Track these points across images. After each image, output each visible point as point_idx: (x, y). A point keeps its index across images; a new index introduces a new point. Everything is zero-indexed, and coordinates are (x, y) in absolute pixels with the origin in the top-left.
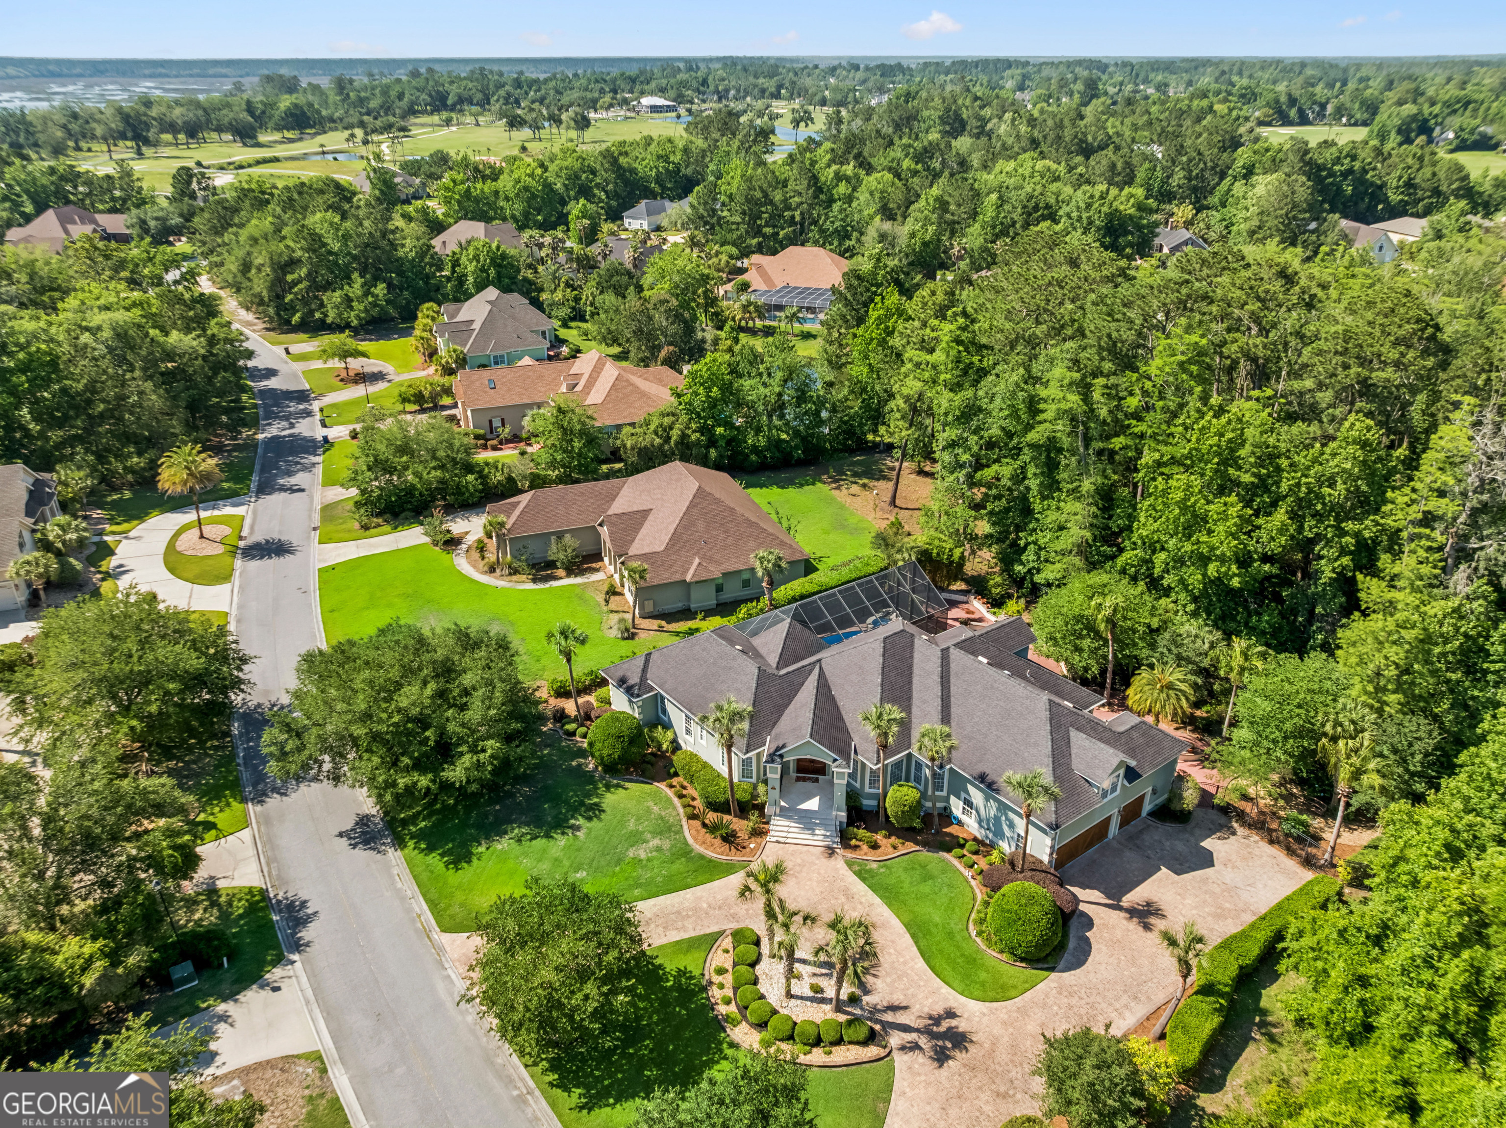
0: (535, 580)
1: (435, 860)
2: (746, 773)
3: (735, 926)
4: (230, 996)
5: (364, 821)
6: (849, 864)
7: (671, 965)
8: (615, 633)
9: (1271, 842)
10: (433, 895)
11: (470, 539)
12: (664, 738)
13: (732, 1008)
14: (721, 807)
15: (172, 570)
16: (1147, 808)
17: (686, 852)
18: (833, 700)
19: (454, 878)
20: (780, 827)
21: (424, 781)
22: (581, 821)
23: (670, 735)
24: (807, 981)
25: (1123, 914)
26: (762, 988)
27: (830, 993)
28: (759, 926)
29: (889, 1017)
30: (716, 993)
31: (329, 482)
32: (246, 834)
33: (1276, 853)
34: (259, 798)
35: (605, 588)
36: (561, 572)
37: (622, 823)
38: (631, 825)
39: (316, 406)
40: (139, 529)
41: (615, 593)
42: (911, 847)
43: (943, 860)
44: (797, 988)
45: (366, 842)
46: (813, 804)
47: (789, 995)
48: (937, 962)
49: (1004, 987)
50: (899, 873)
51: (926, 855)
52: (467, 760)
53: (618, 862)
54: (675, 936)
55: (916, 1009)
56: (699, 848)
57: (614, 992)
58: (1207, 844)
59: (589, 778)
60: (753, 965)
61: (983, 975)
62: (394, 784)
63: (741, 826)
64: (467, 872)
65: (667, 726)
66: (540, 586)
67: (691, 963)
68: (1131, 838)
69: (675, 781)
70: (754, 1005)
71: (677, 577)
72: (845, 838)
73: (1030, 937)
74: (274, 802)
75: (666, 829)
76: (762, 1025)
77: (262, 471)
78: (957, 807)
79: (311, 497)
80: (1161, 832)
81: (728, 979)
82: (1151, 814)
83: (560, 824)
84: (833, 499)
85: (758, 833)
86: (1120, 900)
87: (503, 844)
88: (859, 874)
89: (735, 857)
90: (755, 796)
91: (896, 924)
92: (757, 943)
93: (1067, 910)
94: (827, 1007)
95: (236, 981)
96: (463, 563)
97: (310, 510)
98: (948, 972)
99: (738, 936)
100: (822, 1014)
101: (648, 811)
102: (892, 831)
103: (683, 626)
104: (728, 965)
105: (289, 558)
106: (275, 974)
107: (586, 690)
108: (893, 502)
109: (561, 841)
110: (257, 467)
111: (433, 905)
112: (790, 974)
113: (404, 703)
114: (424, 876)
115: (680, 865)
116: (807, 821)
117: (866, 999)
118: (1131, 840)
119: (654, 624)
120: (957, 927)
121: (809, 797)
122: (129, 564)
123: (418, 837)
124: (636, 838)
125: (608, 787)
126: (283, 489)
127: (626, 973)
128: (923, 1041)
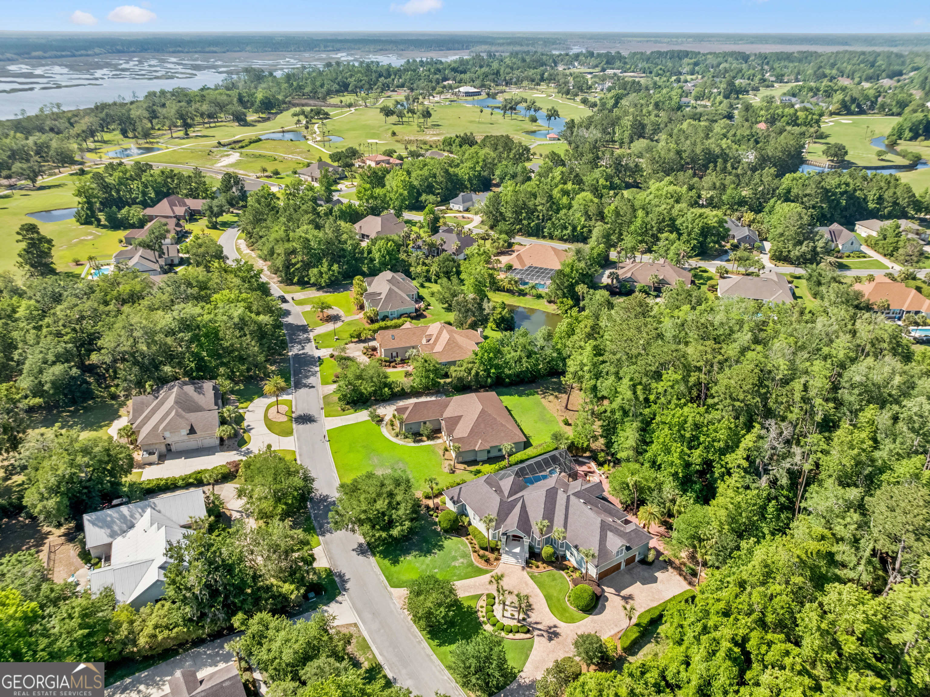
0: (414, 442)
1: (387, 562)
2: (494, 537)
3: (487, 592)
4: (326, 604)
5: (360, 545)
6: (528, 573)
7: (466, 604)
8: (447, 470)
9: (680, 575)
10: (387, 574)
11: (387, 419)
12: (466, 521)
13: (485, 619)
14: (485, 549)
15: (270, 429)
16: (637, 559)
17: (471, 565)
18: (526, 512)
19: (393, 569)
20: (505, 558)
21: (384, 535)
22: (436, 551)
23: (467, 519)
24: (510, 612)
25: (620, 598)
26: (495, 613)
27: (516, 617)
28: (495, 594)
29: (535, 626)
30: (480, 614)
31: (325, 383)
32: (320, 547)
33: (681, 579)
34: (323, 534)
35: (443, 448)
36: (425, 438)
37: (450, 552)
38: (453, 553)
39: (312, 335)
40: (251, 406)
41: (447, 450)
42: (550, 568)
43: (561, 574)
44: (506, 614)
45: (362, 553)
46: (517, 550)
47: (503, 616)
48: (554, 609)
49: (573, 619)
50: (545, 578)
51: (555, 571)
52: (399, 528)
53: (449, 567)
54: (467, 594)
55: (544, 623)
56: (476, 564)
57: (449, 611)
58: (656, 574)
59: (438, 534)
60: (492, 606)
61: (567, 615)
62: (374, 536)
63: (492, 556)
64: (398, 567)
65: (467, 516)
66: (417, 445)
67: (472, 604)
68: (629, 570)
69: (469, 537)
70: (492, 619)
71: (472, 448)
72: (528, 563)
73: (583, 603)
74: (328, 535)
75: (465, 555)
76: (494, 625)
77: (295, 375)
78: (568, 554)
79: (317, 391)
80: (640, 570)
81: (484, 610)
82: (639, 561)
83: (429, 552)
84: (541, 403)
85: (497, 559)
86: (619, 592)
87: (409, 558)
88: (531, 577)
89: (489, 568)
90: (497, 545)
91: (541, 595)
92: (494, 598)
93: (599, 594)
94: (515, 621)
95: (328, 599)
96: (385, 431)
97: (318, 398)
98: (556, 613)
99: (488, 596)
100: (513, 623)
101: (459, 548)
102: (544, 562)
103: (474, 468)
104: (484, 605)
105: (314, 425)
106: (339, 598)
107: (436, 496)
108: (566, 408)
109: (429, 558)
110: (292, 372)
111: (387, 578)
112: (504, 609)
113: (378, 507)
114: (383, 567)
115: (469, 569)
116: (515, 555)
117: (528, 620)
118: (629, 571)
119: (462, 466)
120: (561, 597)
121: (516, 547)
122: (253, 425)
123: (381, 552)
124: (454, 559)
125: (445, 538)
126: (306, 386)
127: (452, 605)
128: (545, 634)
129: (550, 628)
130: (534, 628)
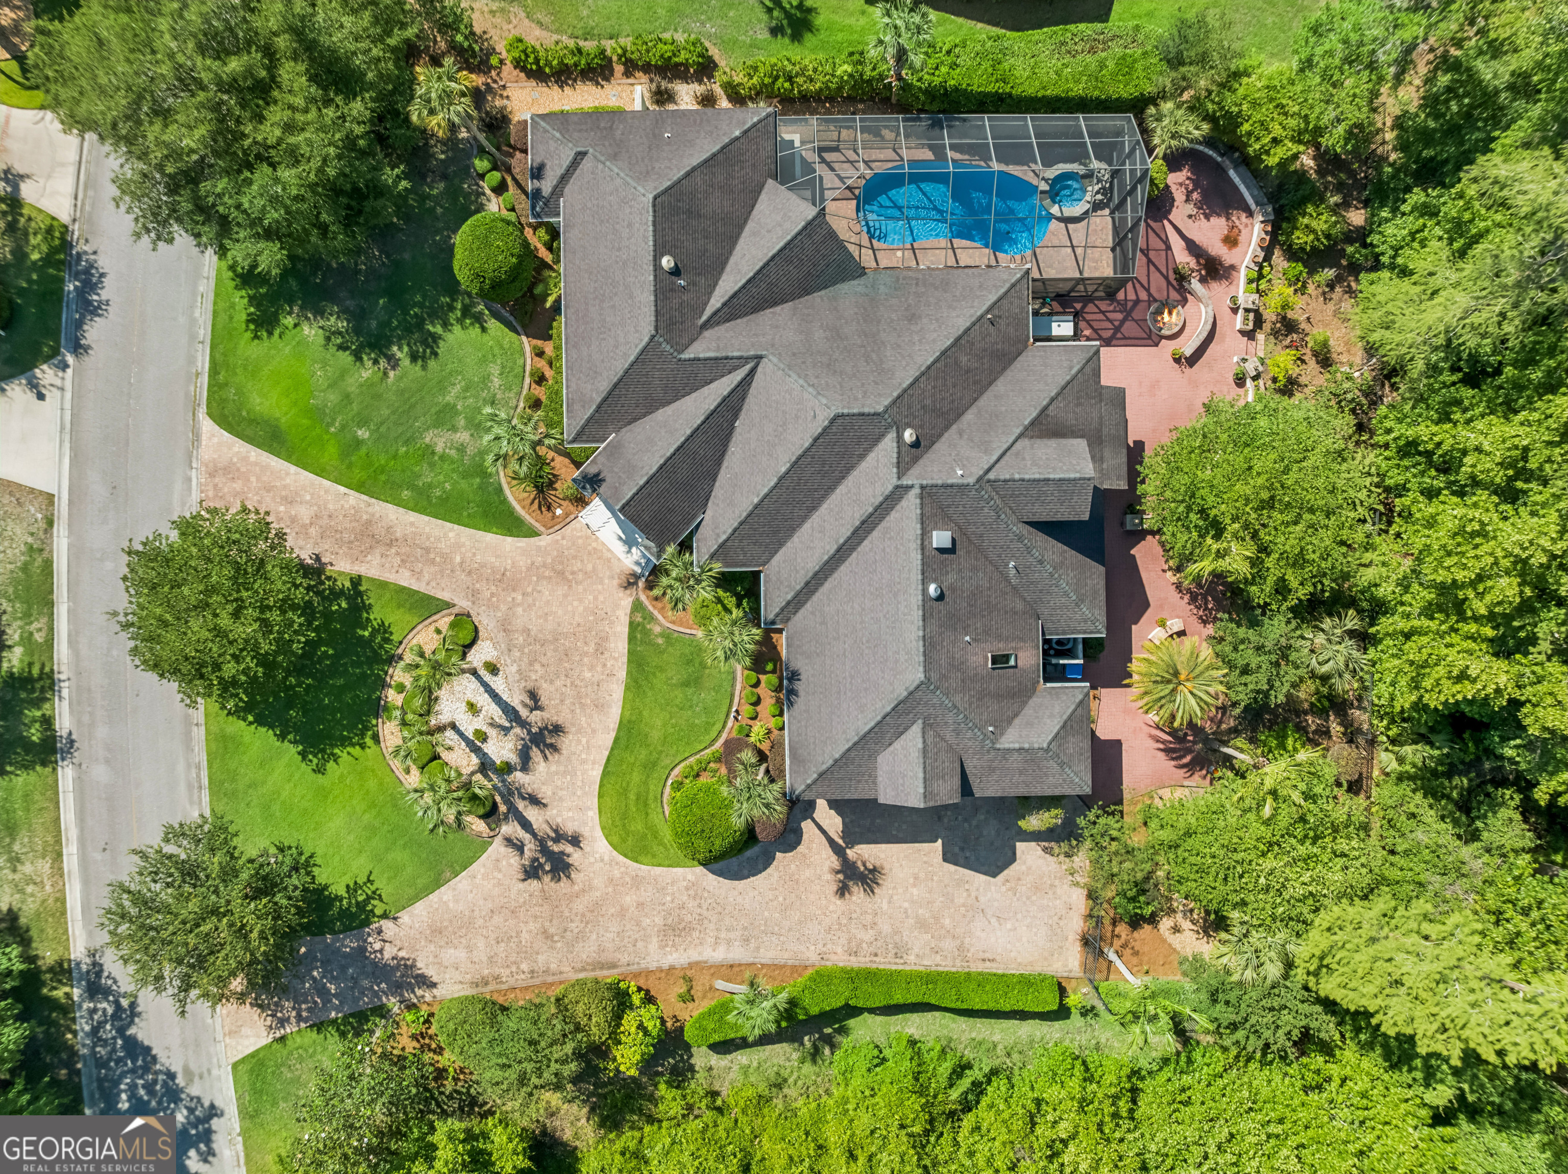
3: (466, 605)
6: (637, 606)
7: (378, 613)
10: (221, 354)
13: (400, 700)
19: (247, 344)
22: (403, 355)
24: (481, 721)
25: (834, 861)
29: (521, 805)
30: (396, 673)
37: (442, 386)
38: (453, 393)
43: (731, 673)
49: (644, 848)
53: (409, 441)
54: (402, 579)
55: (552, 813)
61: (639, 826)
64: (262, 348)
67: (398, 622)
69: (547, 346)
81: (417, 665)
83: (380, 344)
85: (578, 498)
86: (851, 843)
87: (311, 332)
88: (632, 627)
89: (532, 517)
91: (615, 713)
94: (475, 760)
98: (610, 799)
99: (461, 621)
100: (465, 763)
104: (429, 649)
106: (45, 374)
109: (367, 371)
111: (214, 371)
114: (224, 317)
115: (469, 487)
117: (517, 775)
120: (664, 761)
124: (447, 418)
128: (530, 847)
129: (559, 836)
130: (513, 809)
